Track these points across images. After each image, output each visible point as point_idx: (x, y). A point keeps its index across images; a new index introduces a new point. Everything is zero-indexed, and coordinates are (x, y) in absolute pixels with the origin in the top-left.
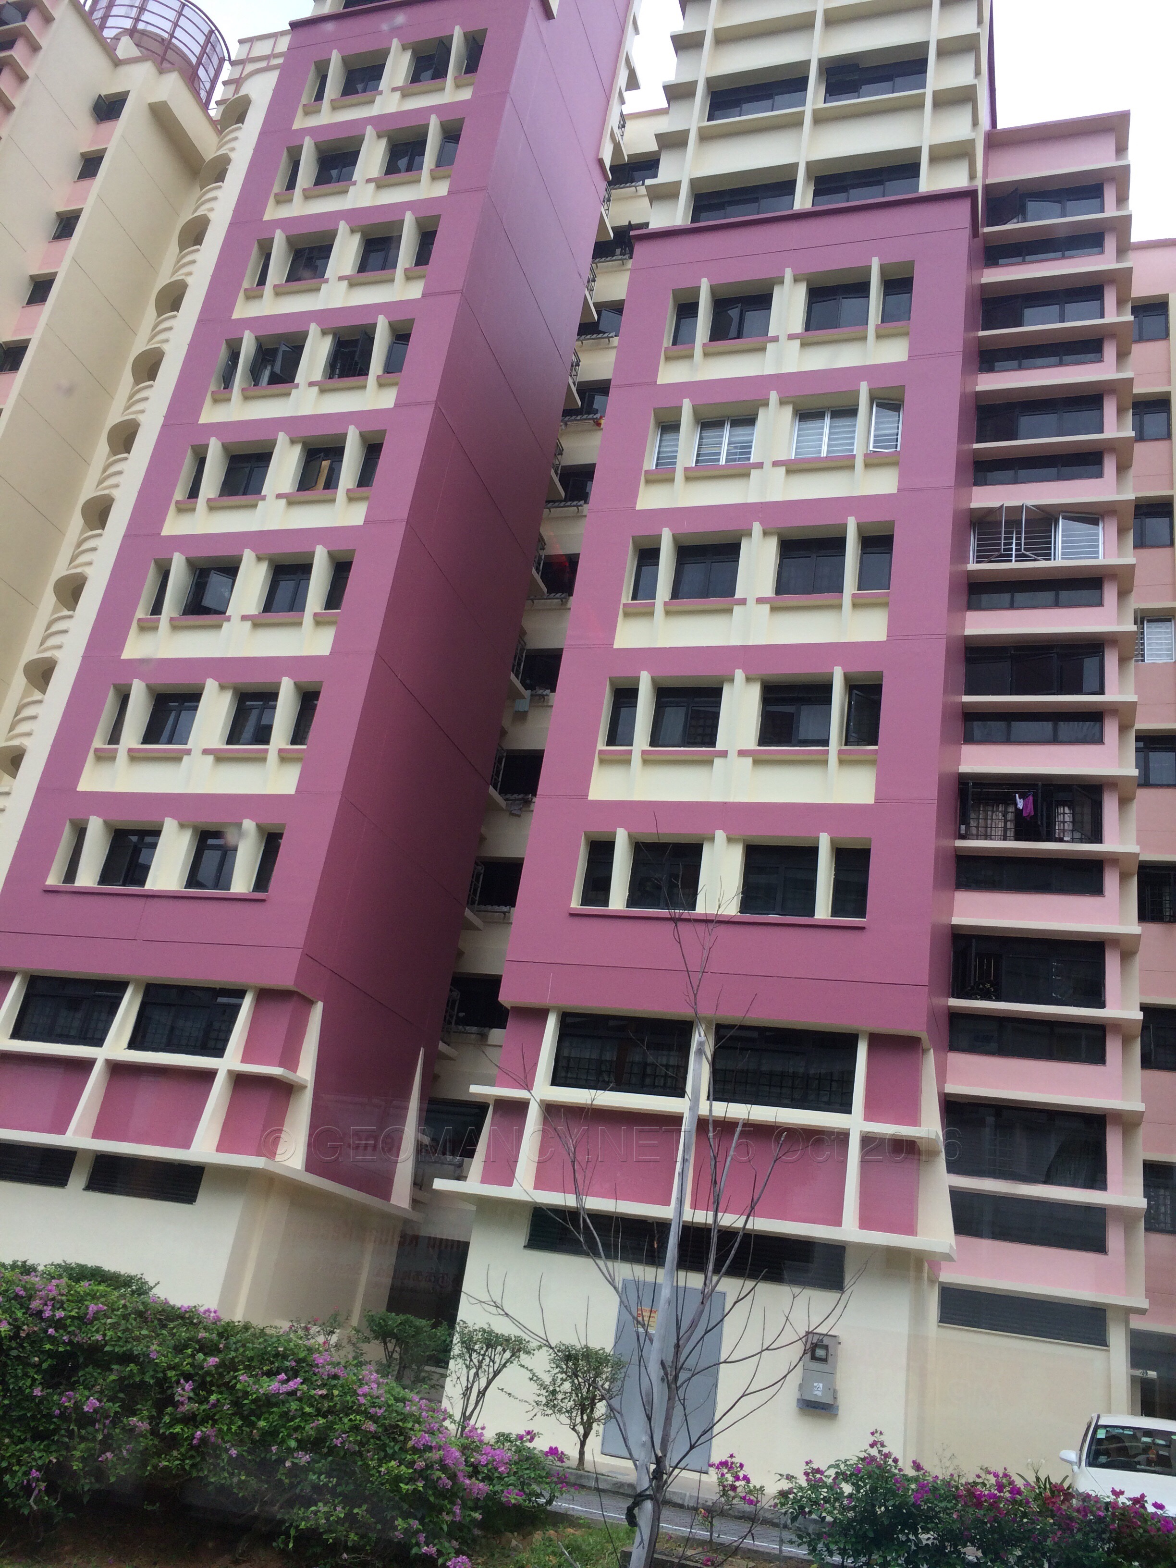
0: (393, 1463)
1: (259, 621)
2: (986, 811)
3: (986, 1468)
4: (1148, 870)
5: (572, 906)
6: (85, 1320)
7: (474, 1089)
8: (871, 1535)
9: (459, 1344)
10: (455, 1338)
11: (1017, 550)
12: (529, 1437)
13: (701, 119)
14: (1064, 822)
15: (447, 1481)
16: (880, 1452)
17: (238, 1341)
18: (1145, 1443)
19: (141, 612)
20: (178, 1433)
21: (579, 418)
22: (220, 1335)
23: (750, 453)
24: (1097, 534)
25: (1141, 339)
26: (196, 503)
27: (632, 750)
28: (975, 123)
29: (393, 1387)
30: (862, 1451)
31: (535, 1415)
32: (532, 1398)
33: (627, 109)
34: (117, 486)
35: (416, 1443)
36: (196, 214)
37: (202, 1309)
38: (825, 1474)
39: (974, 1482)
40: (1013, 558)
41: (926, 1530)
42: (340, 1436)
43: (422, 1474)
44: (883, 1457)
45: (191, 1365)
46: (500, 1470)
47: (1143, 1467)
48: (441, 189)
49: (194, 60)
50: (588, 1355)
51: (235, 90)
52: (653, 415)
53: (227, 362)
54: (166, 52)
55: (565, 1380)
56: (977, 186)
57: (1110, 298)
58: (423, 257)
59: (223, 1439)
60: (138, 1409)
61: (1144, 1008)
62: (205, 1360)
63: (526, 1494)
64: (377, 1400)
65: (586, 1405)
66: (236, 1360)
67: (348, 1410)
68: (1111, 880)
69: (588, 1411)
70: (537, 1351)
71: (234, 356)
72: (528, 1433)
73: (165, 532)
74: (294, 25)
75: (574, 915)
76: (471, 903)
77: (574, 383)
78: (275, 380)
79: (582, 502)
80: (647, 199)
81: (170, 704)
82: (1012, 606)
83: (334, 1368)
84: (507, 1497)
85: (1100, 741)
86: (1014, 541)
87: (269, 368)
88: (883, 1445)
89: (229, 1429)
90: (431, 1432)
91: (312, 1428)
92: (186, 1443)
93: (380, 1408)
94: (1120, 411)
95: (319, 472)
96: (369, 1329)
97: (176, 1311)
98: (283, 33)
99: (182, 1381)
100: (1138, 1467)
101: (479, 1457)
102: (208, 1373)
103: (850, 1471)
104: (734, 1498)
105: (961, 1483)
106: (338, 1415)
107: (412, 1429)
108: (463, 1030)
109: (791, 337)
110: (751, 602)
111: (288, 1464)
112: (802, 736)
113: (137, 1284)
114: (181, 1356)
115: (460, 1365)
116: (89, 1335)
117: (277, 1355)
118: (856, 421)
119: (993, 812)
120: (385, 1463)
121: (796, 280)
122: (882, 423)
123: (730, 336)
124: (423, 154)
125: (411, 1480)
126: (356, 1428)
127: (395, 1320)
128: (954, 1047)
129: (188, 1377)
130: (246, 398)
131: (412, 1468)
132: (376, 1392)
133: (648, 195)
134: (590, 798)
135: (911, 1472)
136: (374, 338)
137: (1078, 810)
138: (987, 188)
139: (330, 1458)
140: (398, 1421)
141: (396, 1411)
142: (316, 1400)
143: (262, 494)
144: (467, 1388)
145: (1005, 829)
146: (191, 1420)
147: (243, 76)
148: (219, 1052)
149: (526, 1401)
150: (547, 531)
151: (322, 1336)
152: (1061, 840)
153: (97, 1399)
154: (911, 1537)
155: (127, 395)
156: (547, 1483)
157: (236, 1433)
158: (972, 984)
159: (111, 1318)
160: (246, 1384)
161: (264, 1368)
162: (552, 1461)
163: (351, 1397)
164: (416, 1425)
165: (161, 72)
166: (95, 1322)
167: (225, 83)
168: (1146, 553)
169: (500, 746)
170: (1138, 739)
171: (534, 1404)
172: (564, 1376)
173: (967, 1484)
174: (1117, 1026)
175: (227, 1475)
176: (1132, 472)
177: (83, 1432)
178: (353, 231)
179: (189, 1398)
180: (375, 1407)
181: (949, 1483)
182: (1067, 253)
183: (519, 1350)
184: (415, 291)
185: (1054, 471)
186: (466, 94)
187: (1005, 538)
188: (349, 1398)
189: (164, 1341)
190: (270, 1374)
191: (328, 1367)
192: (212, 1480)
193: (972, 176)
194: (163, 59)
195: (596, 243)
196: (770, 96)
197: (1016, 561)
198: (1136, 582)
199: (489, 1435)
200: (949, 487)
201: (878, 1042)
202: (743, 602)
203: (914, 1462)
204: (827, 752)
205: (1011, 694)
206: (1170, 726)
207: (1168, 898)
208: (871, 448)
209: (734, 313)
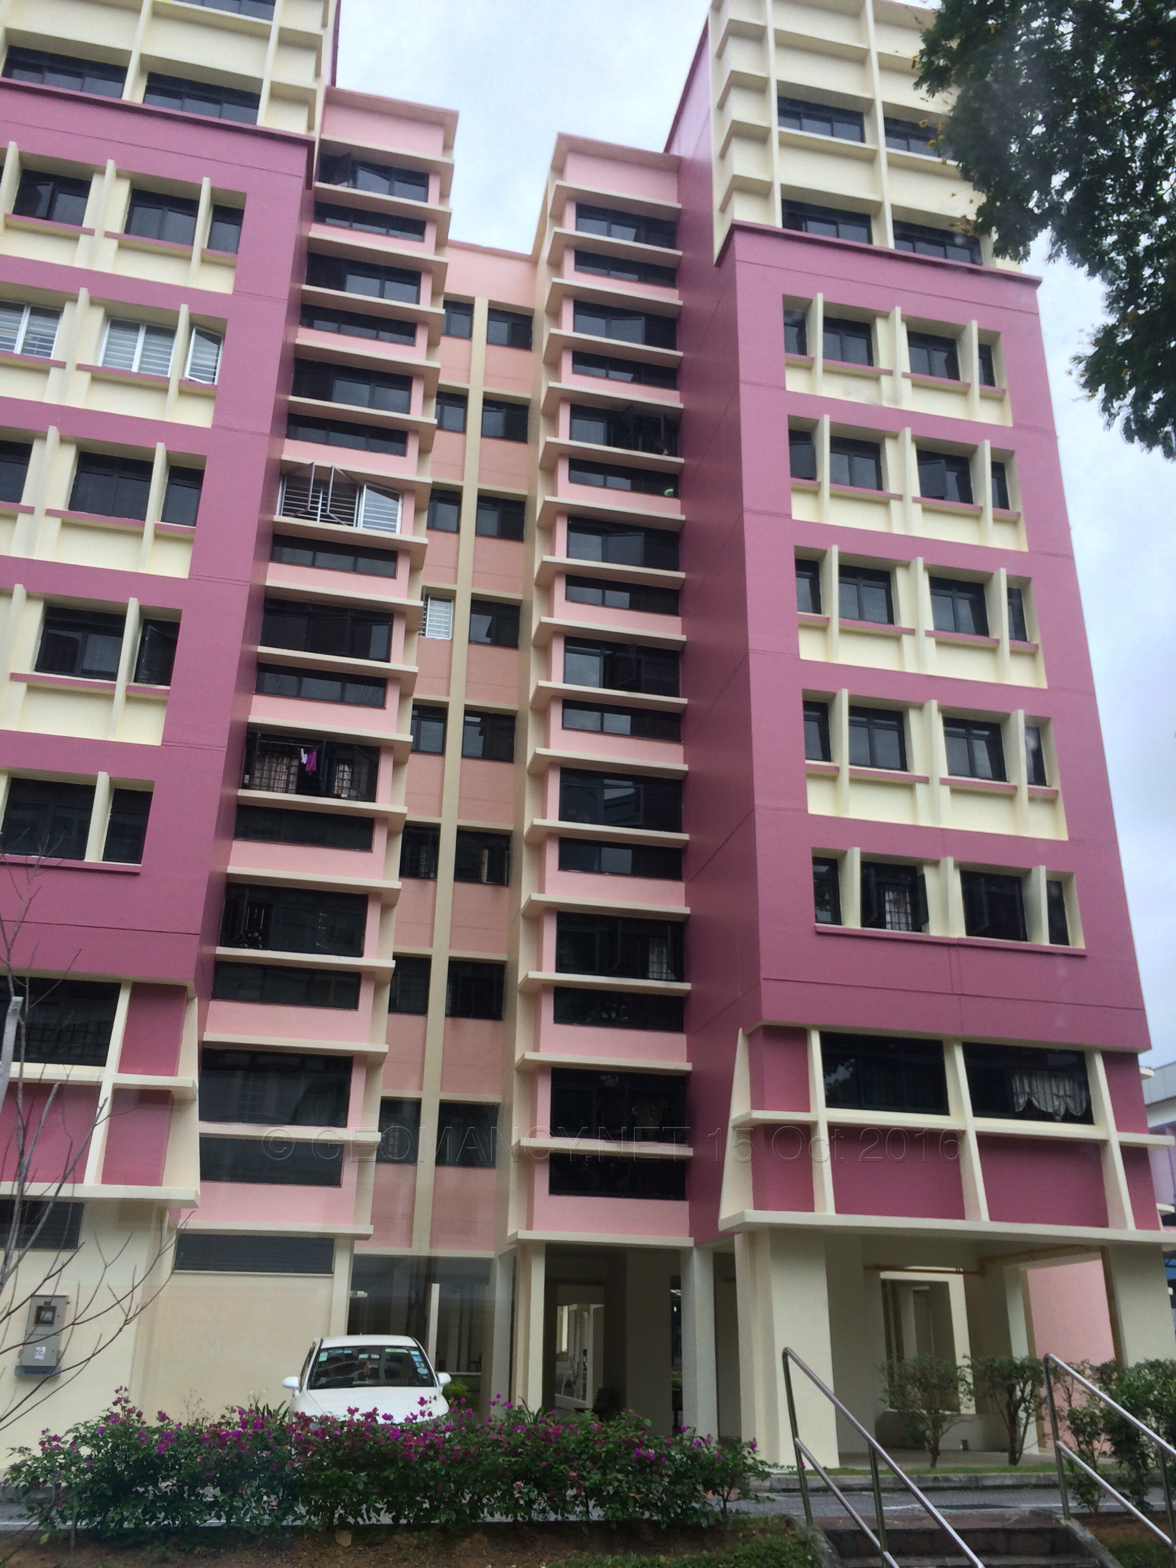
2: (270, 763)
3: (233, 1407)
4: (412, 830)
8: (109, 1493)
11: (322, 510)
14: (343, 780)
16: (123, 1408)
18: (361, 1359)
23: (50, 349)
24: (397, 510)
25: (448, 334)
28: (317, 74)
30: (104, 1411)
38: (63, 1440)
39: (219, 1423)
40: (319, 518)
41: (166, 1478)
44: (126, 1413)
47: (357, 1382)
56: (315, 138)
57: (426, 287)
61: (396, 957)
68: (379, 838)
82: (313, 565)
85: (381, 705)
86: (320, 501)
88: (127, 1401)
94: (426, 397)
100: (353, 1382)
103: (90, 1432)
105: (206, 1427)
109: (108, 235)
110: (39, 512)
112: (86, 667)
119: (277, 764)
121: (119, 175)
122: (200, 352)
123: (38, 214)
128: (217, 995)
135: (157, 1424)
137: (357, 769)
138: (323, 143)
145: (288, 782)
152: (338, 797)
154: (150, 1487)
158: (241, 933)
168: (438, 536)
170: (415, 707)
173: (212, 1425)
174: (371, 973)
176: (431, 457)
181: (193, 1428)
182: (392, 232)
185: (362, 440)
187: (313, 496)
193: (310, 127)
197: (320, 521)
198: (427, 561)
200: (264, 434)
201: (141, 991)
202: (30, 510)
203: (160, 1413)
204: (114, 686)
205: (305, 651)
206: (442, 698)
207: (424, 856)
208: (187, 375)
209: (45, 190)
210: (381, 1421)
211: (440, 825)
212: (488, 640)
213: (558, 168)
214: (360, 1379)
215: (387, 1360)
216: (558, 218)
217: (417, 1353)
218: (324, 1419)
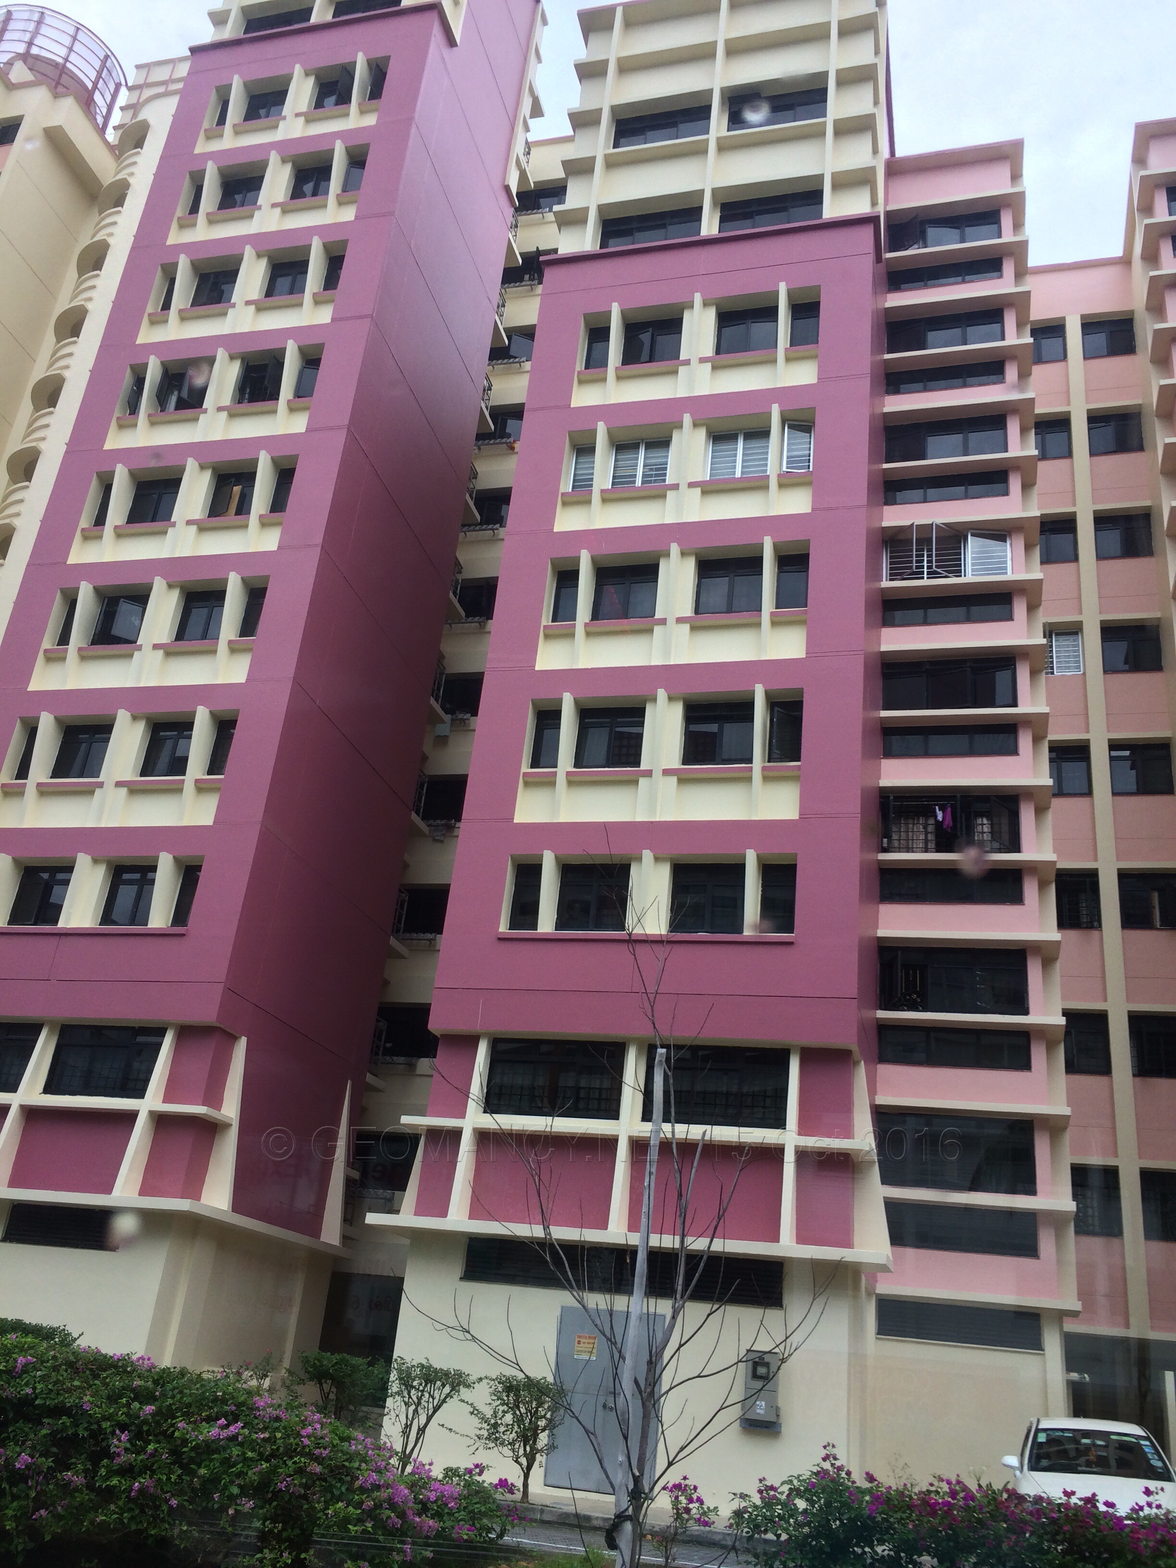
0: (340, 1504)
1: (172, 650)
2: (907, 824)
3: (939, 1476)
4: (1064, 878)
5: (500, 930)
6: (14, 1374)
7: (405, 1119)
8: (828, 1549)
9: (397, 1381)
10: (392, 1375)
11: (928, 567)
12: (477, 1470)
13: (606, 146)
14: (983, 833)
15: (396, 1520)
16: (832, 1465)
17: (174, 1388)
18: (1085, 1444)
19: (48, 642)
20: (114, 1487)
21: (492, 442)
22: (156, 1382)
23: (665, 475)
24: (1005, 551)
25: (1039, 361)
26: (103, 530)
27: (556, 772)
28: (875, 151)
29: (337, 1426)
30: (814, 1465)
31: (477, 1449)
32: (472, 1432)
33: (532, 137)
34: (18, 515)
35: (364, 1482)
36: (95, 239)
37: (134, 1357)
38: (779, 1491)
39: (928, 1490)
40: (925, 576)
41: (881, 1542)
42: (285, 1480)
43: (371, 1514)
44: (835, 1470)
45: (127, 1414)
46: (449, 1506)
47: (1084, 1468)
48: (348, 214)
49: (90, 85)
50: (531, 1384)
51: (134, 114)
52: (568, 438)
53: (132, 387)
54: (60, 76)
55: (507, 1412)
56: (879, 212)
57: (1010, 320)
58: (331, 280)
59: (162, 1490)
60: (72, 1464)
61: (1066, 1013)
62: (141, 1408)
63: (477, 1529)
64: (322, 1441)
65: (528, 1436)
66: (174, 1407)
67: (291, 1452)
68: (1030, 889)
69: (531, 1442)
70: (477, 1383)
71: (139, 382)
72: (477, 1466)
73: (71, 560)
74: (194, 50)
75: (502, 939)
76: (396, 931)
77: (487, 408)
78: (182, 405)
79: (498, 526)
80: (555, 226)
81: (80, 736)
82: (926, 622)
83: (276, 1410)
84: (459, 1533)
85: (1014, 752)
86: (925, 558)
87: (176, 393)
88: (835, 1459)
89: (169, 1479)
90: (378, 1471)
91: (254, 1474)
92: (123, 1496)
93: (325, 1449)
94: (1024, 430)
95: (231, 497)
96: (304, 1369)
97: (109, 1360)
98: (182, 59)
99: (117, 1432)
100: (1079, 1468)
101: (429, 1494)
102: (145, 1422)
103: (804, 1486)
104: (688, 1520)
105: (915, 1493)
106: (282, 1459)
107: (358, 1469)
108: (390, 1061)
109: (702, 360)
110: (671, 621)
111: (231, 1512)
112: (725, 755)
113: (60, 1336)
114: (115, 1406)
115: (398, 1403)
116: (18, 1389)
117: (216, 1400)
118: (768, 443)
119: (914, 824)
120: (332, 1505)
121: (705, 304)
122: (793, 444)
123: (642, 360)
124: (328, 179)
125: (360, 1521)
126: (300, 1471)
127: (330, 1359)
128: (883, 1059)
129: (123, 1428)
130: (153, 424)
131: (360, 1508)
132: (319, 1433)
133: (557, 221)
134: (515, 821)
135: (866, 1485)
136: (283, 363)
137: (996, 820)
138: (888, 214)
139: (275, 1503)
140: (344, 1461)
141: (342, 1451)
142: (258, 1444)
143: (172, 520)
144: (406, 1426)
145: (926, 841)
146: (128, 1471)
147: (141, 100)
148: (139, 1092)
149: (467, 1436)
150: (463, 555)
151: (255, 1381)
153: (29, 1455)
154: (867, 1549)
155: (26, 424)
156: (498, 1517)
157: (176, 1483)
158: (899, 995)
159: (41, 1370)
160: (185, 1431)
161: (203, 1414)
162: (502, 1494)
163: (295, 1439)
164: (363, 1465)
165: (56, 96)
166: (24, 1376)
167: (122, 109)
168: (1054, 568)
169: (423, 772)
170: (1051, 749)
171: (476, 1438)
172: (505, 1408)
173: (921, 1492)
174: (1041, 1031)
175: (167, 1526)
176: (1036, 490)
177: (15, 1490)
178: (259, 256)
179: (126, 1449)
180: (320, 1448)
181: (902, 1493)
182: (968, 278)
183: (459, 1385)
184: (324, 316)
186: (370, 120)
187: (917, 556)
188: (292, 1440)
189: (97, 1391)
190: (209, 1420)
191: (269, 1410)
192: (152, 1532)
193: (874, 203)
194: (58, 83)
195: (505, 269)
196: (674, 125)
197: (928, 578)
198: (1044, 597)
199: (437, 1472)
200: (861, 506)
201: (810, 1056)
202: (663, 622)
203: (867, 1474)
204: (751, 769)
205: (927, 708)
206: (1083, 736)
207: (1084, 905)
208: (784, 469)
209: (646, 337)
210: (1102, 1508)
211: (1097, 870)
212: (1127, 667)
213: (1139, 159)
214: (1087, 1466)
215: (1116, 1448)
216: (1147, 209)
217: (1147, 1443)
218: (1039, 1499)
